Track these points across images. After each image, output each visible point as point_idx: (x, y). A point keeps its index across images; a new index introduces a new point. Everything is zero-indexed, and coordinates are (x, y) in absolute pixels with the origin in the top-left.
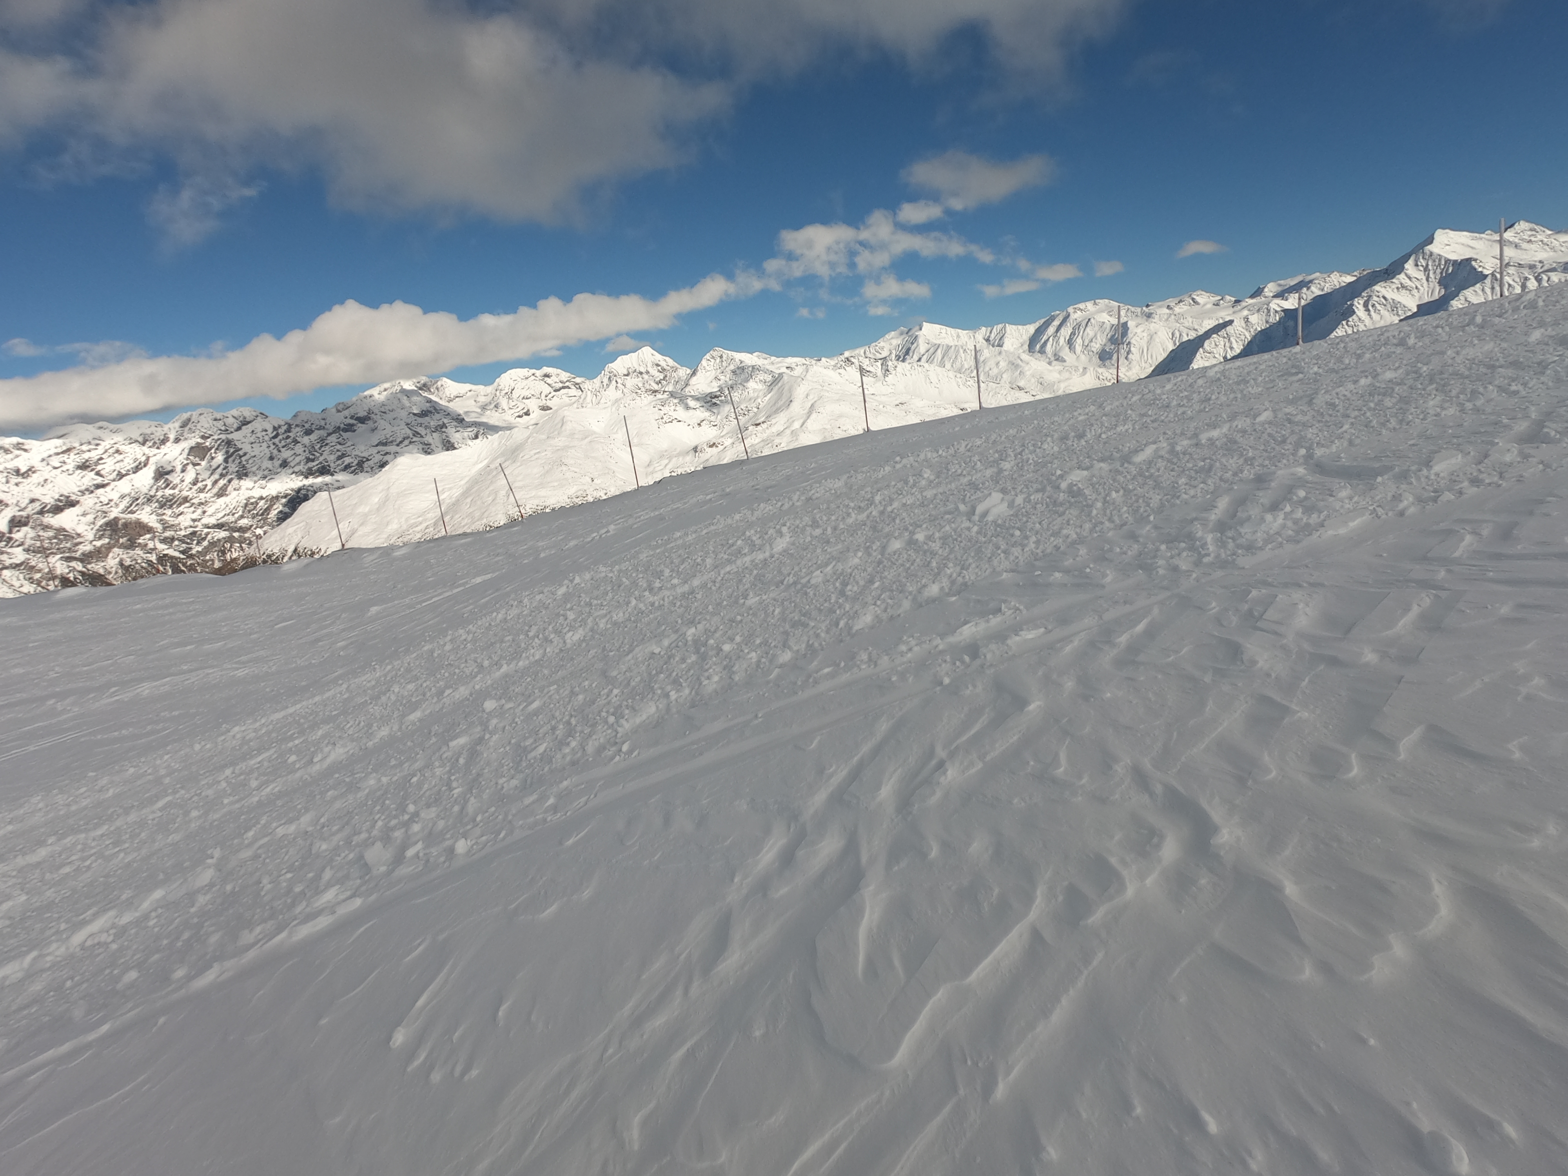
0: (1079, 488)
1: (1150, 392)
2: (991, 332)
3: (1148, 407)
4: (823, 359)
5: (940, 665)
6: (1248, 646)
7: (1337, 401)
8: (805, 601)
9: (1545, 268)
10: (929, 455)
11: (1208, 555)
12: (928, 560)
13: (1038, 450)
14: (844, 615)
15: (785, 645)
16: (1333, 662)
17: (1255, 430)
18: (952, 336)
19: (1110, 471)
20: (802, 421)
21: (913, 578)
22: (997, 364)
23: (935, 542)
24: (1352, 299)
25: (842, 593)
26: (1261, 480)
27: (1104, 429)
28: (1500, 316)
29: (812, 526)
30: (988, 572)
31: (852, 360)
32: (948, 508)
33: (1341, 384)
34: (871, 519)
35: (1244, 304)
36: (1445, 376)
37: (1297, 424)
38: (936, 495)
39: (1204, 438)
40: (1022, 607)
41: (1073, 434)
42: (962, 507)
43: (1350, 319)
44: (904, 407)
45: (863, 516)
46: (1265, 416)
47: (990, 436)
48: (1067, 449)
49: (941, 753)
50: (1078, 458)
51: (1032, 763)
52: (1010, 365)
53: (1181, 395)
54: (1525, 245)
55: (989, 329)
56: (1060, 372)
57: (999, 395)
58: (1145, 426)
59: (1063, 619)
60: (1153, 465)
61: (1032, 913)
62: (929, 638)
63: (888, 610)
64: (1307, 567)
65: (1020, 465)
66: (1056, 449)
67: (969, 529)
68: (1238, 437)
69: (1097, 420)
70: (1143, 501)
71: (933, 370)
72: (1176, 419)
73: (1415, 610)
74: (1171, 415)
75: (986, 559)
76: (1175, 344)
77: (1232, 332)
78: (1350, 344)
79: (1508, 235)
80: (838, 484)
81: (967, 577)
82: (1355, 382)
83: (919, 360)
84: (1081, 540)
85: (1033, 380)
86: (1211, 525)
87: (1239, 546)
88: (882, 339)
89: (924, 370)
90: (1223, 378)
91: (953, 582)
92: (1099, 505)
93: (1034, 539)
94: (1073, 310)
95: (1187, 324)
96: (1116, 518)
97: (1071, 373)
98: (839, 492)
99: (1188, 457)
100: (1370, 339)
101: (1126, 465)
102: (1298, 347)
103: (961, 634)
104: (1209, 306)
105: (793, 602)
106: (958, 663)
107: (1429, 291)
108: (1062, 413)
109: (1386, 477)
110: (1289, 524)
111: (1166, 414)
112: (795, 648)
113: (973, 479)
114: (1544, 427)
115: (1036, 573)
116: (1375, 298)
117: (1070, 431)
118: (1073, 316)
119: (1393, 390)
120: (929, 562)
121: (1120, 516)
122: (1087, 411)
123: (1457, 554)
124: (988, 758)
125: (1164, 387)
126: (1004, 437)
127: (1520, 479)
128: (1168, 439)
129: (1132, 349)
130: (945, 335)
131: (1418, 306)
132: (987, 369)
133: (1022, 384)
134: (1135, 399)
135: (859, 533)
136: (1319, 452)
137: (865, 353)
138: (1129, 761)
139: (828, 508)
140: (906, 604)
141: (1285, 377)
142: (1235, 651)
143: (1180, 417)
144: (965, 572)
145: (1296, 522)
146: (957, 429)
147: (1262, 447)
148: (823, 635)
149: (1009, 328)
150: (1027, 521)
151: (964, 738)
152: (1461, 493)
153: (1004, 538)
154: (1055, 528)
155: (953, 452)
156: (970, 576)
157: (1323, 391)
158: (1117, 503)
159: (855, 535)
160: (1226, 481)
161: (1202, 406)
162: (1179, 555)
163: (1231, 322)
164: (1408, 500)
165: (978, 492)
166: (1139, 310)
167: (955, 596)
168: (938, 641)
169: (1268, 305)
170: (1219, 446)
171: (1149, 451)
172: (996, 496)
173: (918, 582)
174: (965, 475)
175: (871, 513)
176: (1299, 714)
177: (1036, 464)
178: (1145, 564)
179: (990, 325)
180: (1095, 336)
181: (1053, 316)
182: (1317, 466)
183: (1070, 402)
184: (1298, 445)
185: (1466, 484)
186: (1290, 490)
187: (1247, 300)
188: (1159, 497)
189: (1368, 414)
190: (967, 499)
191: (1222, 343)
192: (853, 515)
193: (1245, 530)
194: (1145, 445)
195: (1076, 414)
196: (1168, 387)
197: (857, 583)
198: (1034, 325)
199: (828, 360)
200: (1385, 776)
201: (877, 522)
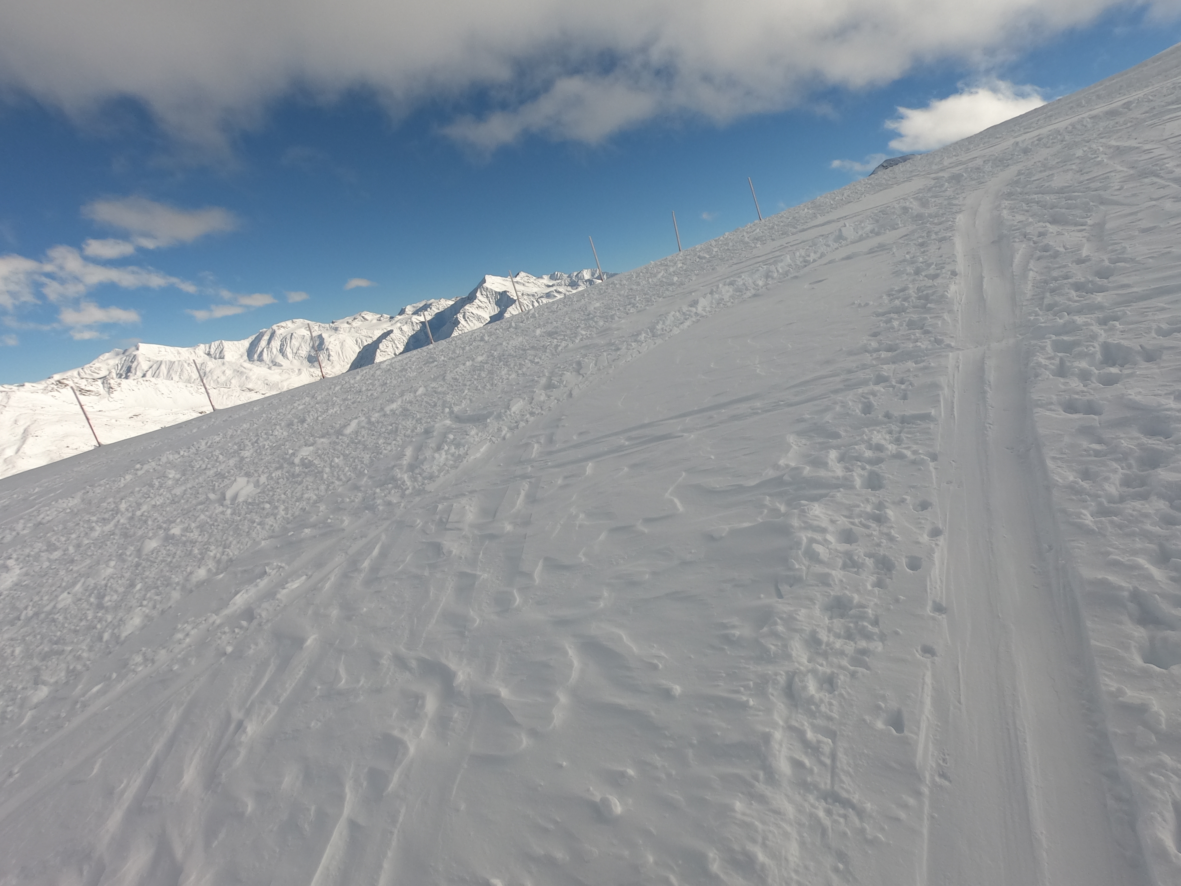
0: (309, 460)
1: (346, 383)
2: (210, 348)
3: (347, 394)
4: (27, 384)
5: (220, 638)
6: (445, 542)
7: (458, 377)
8: (53, 628)
9: (539, 296)
10: (171, 457)
11: (408, 489)
12: (189, 549)
13: (271, 437)
14: (107, 626)
15: (37, 682)
16: (492, 537)
17: (417, 400)
18: (172, 352)
19: (330, 443)
20: (15, 448)
21: (177, 569)
22: (224, 372)
23: (192, 532)
24: (456, 314)
25: (100, 606)
26: (427, 432)
27: (319, 413)
28: (522, 322)
29: (47, 550)
30: (249, 545)
31: (65, 381)
32: (200, 499)
33: (457, 366)
34: (120, 527)
35: (396, 319)
36: (505, 357)
37: (440, 393)
38: (185, 490)
39: (387, 409)
40: (283, 565)
41: (296, 420)
42: (212, 496)
43: (459, 326)
44: (140, 417)
45: (110, 527)
46: (421, 391)
47: (227, 432)
48: (294, 433)
49: (237, 715)
50: (304, 438)
51: (319, 687)
52: (236, 373)
53: (367, 383)
54: (527, 284)
55: (207, 345)
56: (280, 374)
57: (233, 397)
58: (348, 407)
59: (319, 563)
60: (359, 434)
61: (345, 809)
62: (204, 618)
63: (158, 606)
64: (465, 482)
65: (258, 451)
66: (285, 434)
67: (223, 513)
68: (408, 406)
69: (312, 407)
70: (359, 461)
71: (162, 383)
72: (368, 399)
73: (523, 493)
74: (364, 397)
75: (245, 534)
76: (360, 348)
77: (394, 337)
78: (458, 342)
79: (518, 279)
80: (74, 502)
81: (231, 554)
82: (464, 364)
83: (144, 376)
84: (320, 499)
85: (259, 382)
86: (405, 468)
87: (424, 478)
88: (96, 360)
89: (152, 383)
90: (391, 368)
91: (219, 562)
92: (327, 470)
93: (282, 507)
94: (277, 328)
95: (364, 334)
96: (342, 477)
97: (289, 374)
98: (75, 510)
99: (380, 424)
100: (467, 338)
101: (340, 437)
102: (431, 345)
103: (235, 604)
104: (375, 321)
105: (39, 634)
106: (237, 630)
107: (493, 310)
108: (284, 406)
109: (491, 418)
110: (449, 457)
111: (360, 397)
112: (52, 681)
113: (219, 470)
114: (552, 380)
115: (290, 534)
116: (467, 313)
117: (293, 419)
118: (278, 332)
119: (484, 367)
120: (191, 551)
121: (345, 475)
122: (304, 402)
123: (533, 456)
124: (282, 700)
125: (355, 378)
126: (239, 431)
127: (550, 409)
128: (364, 414)
129: (331, 353)
130: (166, 353)
131: (490, 317)
132: (215, 377)
133: (250, 386)
134: (337, 389)
135: (108, 543)
136: (456, 409)
137: (79, 374)
138: (389, 653)
139: (65, 528)
140: (176, 595)
141: (427, 365)
142: (437, 548)
143: (370, 398)
144: (227, 550)
145: (453, 455)
146: (194, 431)
147: (424, 411)
148: (85, 655)
149: (226, 344)
150: (274, 495)
151: (257, 693)
152: (527, 421)
153: (256, 513)
154: (298, 494)
155: (195, 451)
156: (233, 552)
157: (449, 372)
158: (340, 466)
159: (104, 546)
160: (408, 436)
161: (383, 389)
162: (389, 493)
163: (391, 331)
164: (505, 430)
165: (225, 480)
166: (327, 325)
167: (222, 573)
168: (214, 617)
169: (411, 319)
170: (398, 414)
171: (354, 424)
172: (242, 481)
173: (182, 571)
174: (210, 469)
175: (118, 521)
176: (482, 577)
177: (272, 448)
178: (368, 505)
179: (208, 341)
180: (300, 345)
181: (262, 332)
182: (456, 417)
183: (289, 397)
184: (444, 406)
185: (528, 416)
186: (445, 435)
187: (397, 316)
188: (368, 456)
189: (475, 382)
190: (216, 487)
191: (390, 345)
192: (98, 528)
193: (426, 466)
194: (350, 421)
195: (295, 405)
196: (358, 378)
197: (116, 591)
198: (248, 340)
199: (34, 385)
200: (532, 597)
201: (126, 528)
